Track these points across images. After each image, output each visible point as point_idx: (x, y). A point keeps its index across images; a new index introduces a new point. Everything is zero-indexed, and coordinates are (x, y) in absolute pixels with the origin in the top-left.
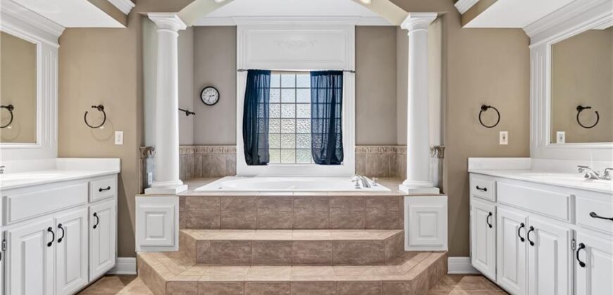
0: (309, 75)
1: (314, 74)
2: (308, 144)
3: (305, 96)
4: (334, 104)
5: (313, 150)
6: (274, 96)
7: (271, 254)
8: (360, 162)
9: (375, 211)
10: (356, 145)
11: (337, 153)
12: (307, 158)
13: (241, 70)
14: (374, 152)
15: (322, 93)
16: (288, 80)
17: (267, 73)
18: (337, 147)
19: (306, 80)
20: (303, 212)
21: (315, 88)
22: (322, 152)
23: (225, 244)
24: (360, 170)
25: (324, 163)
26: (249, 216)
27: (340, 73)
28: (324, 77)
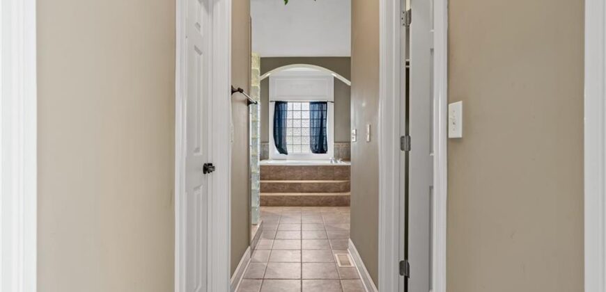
0: (308, 104)
1: (312, 103)
2: (308, 142)
3: (307, 115)
4: (322, 120)
5: (311, 145)
6: (289, 115)
7: (292, 188)
8: (337, 152)
9: (338, 172)
10: (335, 142)
11: (324, 147)
12: (307, 150)
13: (271, 101)
14: (344, 146)
15: (316, 113)
16: (297, 106)
17: (285, 103)
18: (324, 143)
19: (307, 106)
20: (306, 172)
21: (312, 111)
22: (316, 146)
23: (274, 184)
24: (337, 157)
25: (317, 152)
26: (282, 174)
27: (326, 103)
28: (317, 105)
